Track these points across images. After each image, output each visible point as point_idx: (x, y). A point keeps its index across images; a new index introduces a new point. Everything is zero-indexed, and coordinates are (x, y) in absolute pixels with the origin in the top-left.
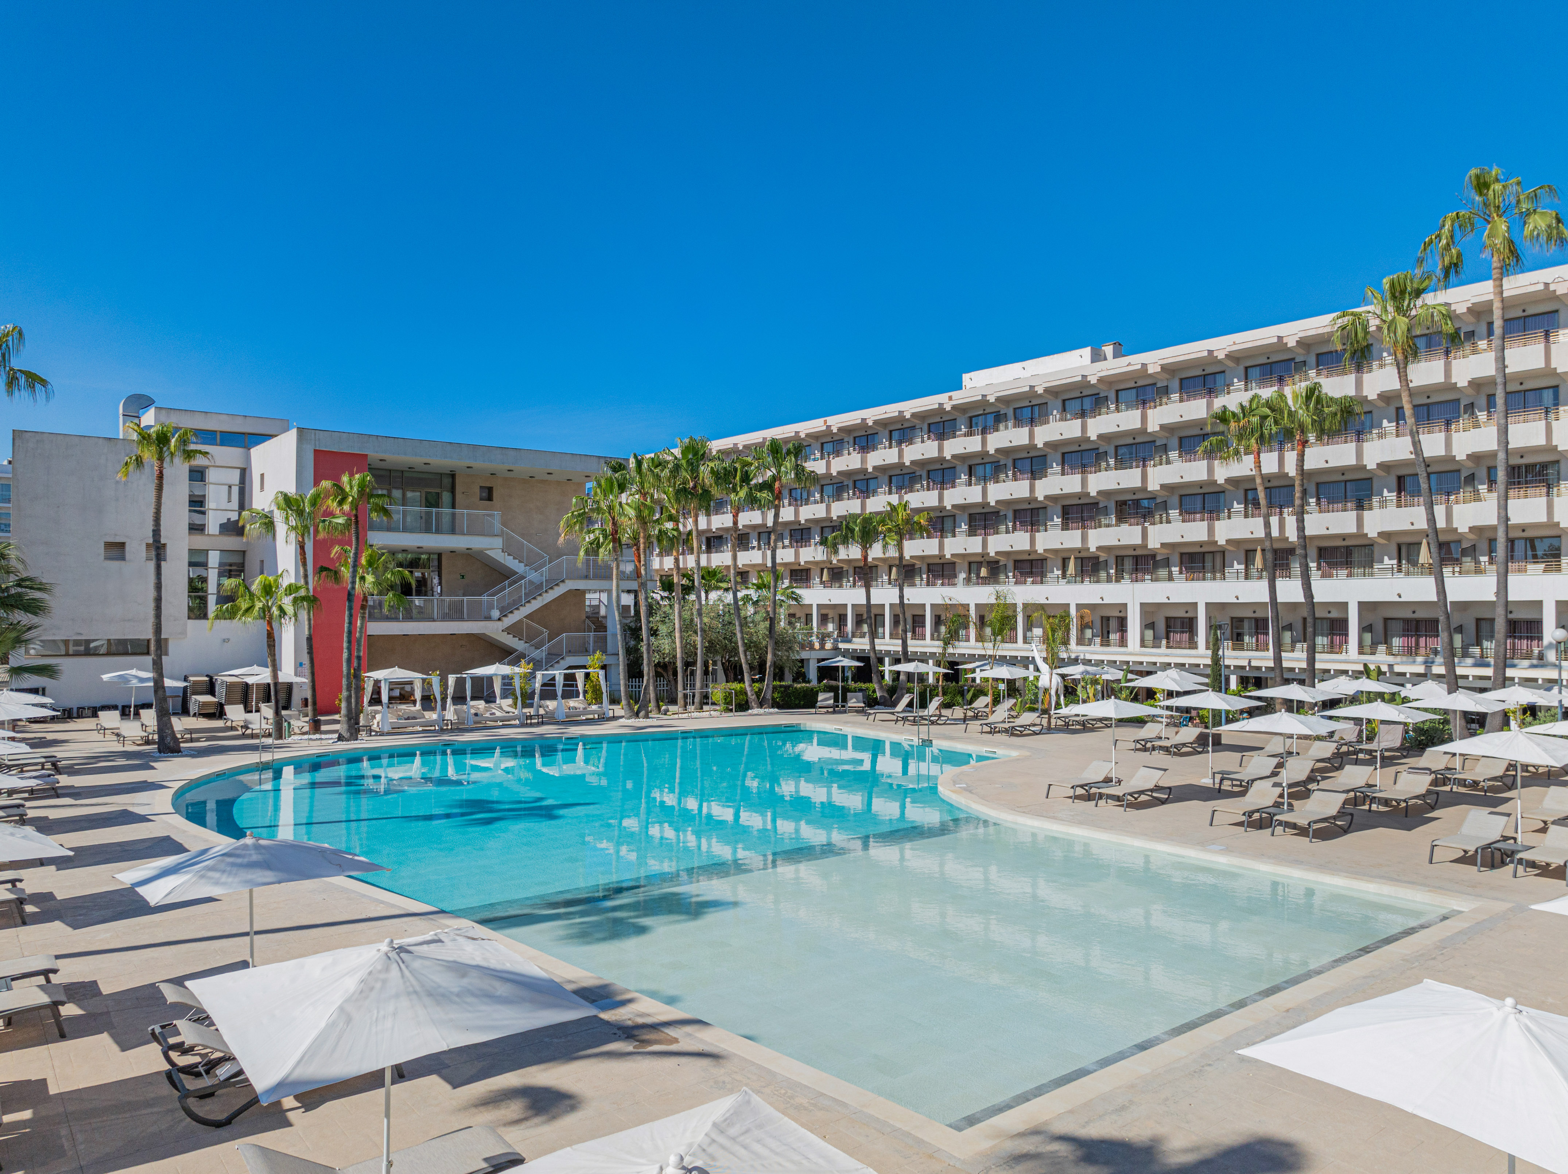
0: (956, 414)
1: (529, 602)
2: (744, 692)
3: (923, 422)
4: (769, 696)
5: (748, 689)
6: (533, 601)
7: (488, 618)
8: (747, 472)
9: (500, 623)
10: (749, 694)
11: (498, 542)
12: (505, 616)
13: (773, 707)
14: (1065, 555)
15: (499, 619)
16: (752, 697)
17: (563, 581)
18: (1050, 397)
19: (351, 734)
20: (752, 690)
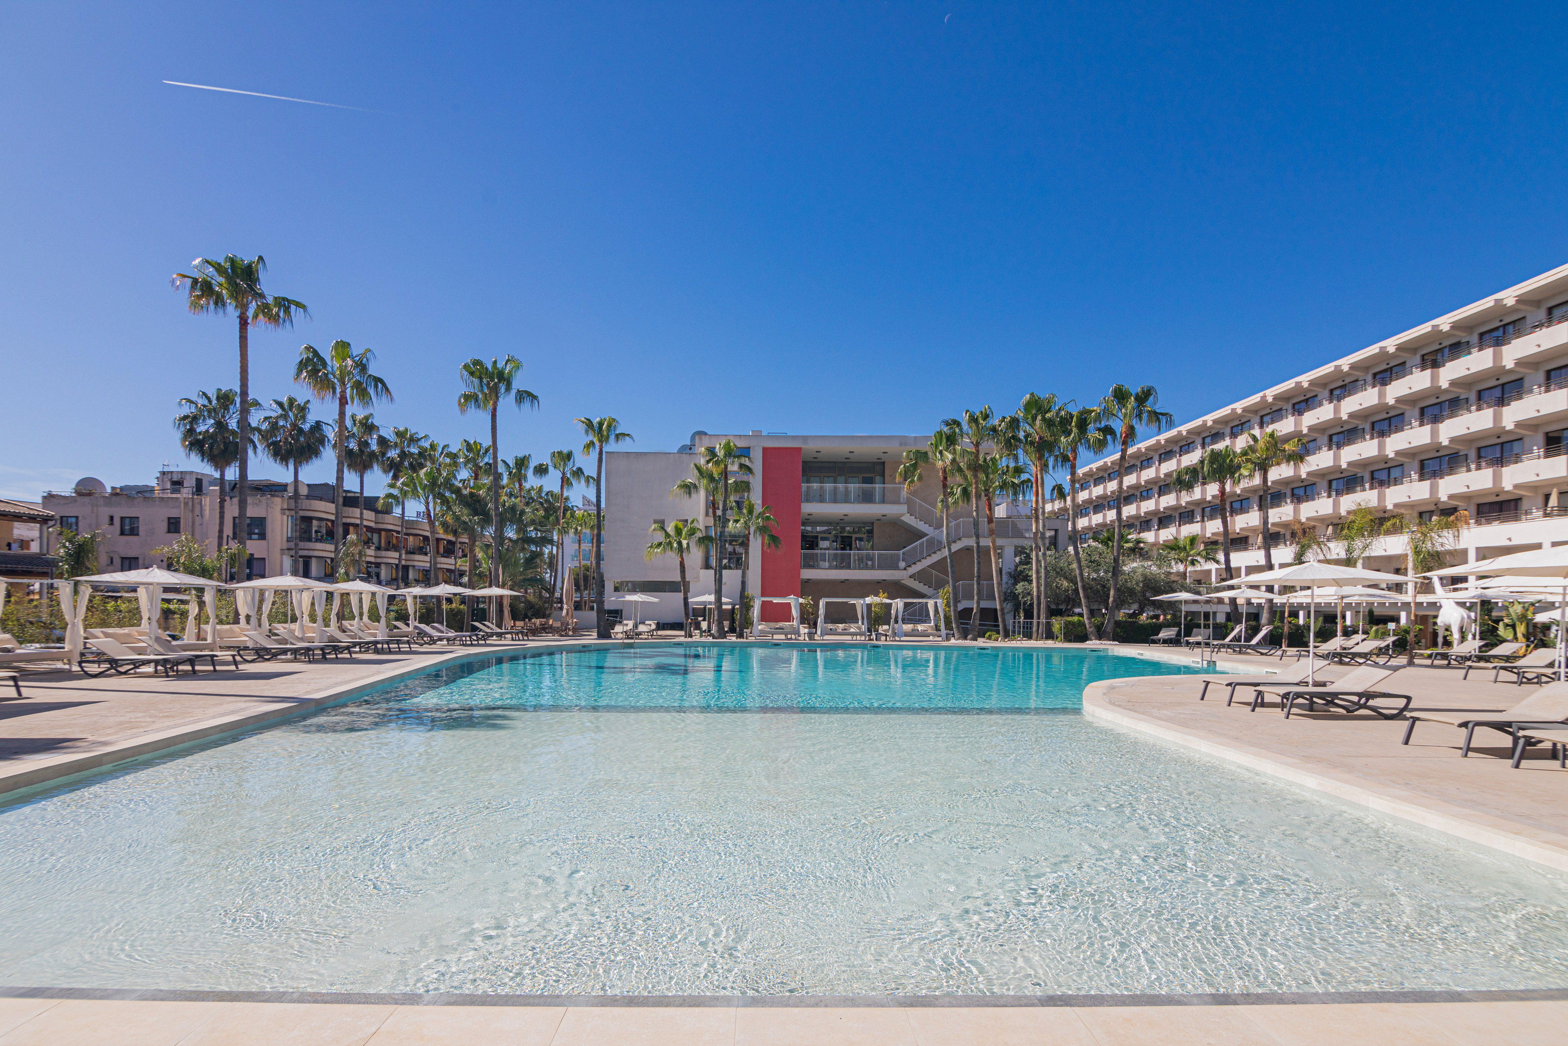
0: (1405, 356)
1: (930, 555)
2: (1082, 624)
3: (1367, 373)
4: (1109, 630)
5: (1086, 622)
6: (933, 555)
7: (897, 568)
8: (1086, 418)
9: (905, 572)
10: (1087, 626)
11: (903, 509)
12: (910, 566)
13: (1114, 640)
14: (1547, 491)
15: (905, 569)
16: (1090, 629)
17: (960, 539)
18: (1529, 308)
19: (720, 634)
20: (1090, 623)
